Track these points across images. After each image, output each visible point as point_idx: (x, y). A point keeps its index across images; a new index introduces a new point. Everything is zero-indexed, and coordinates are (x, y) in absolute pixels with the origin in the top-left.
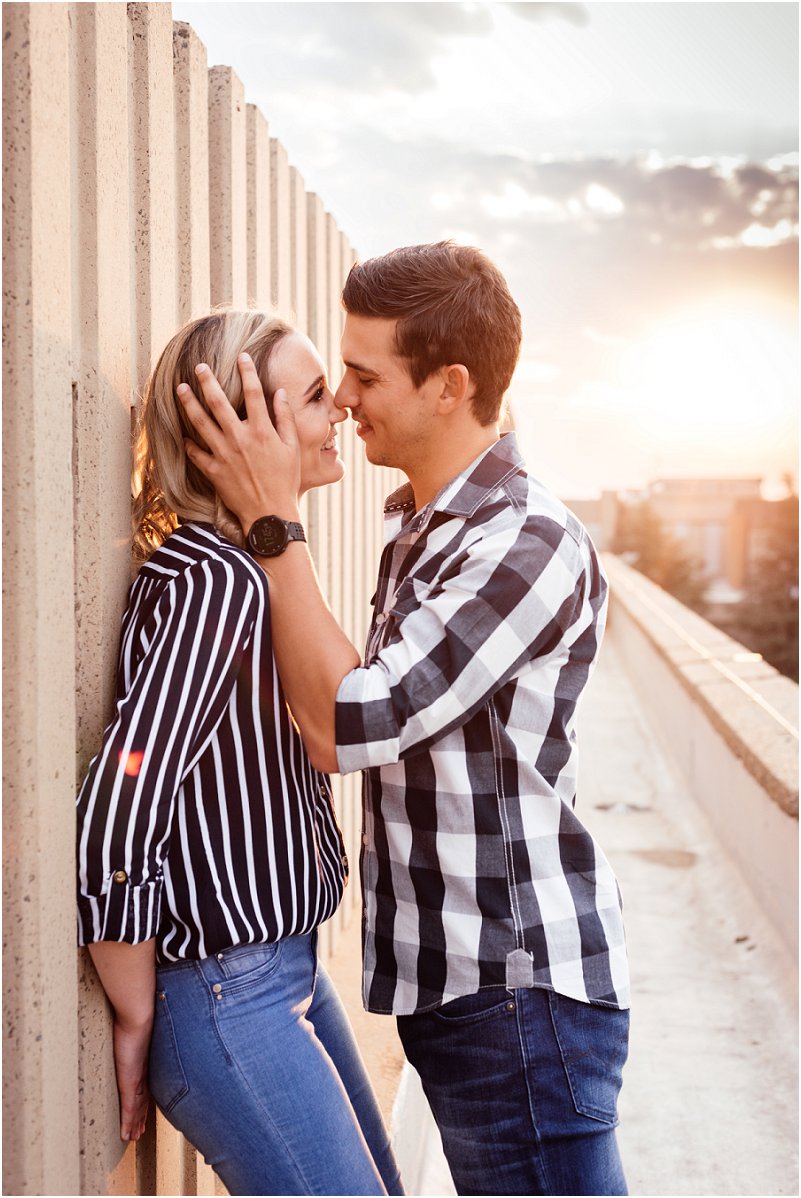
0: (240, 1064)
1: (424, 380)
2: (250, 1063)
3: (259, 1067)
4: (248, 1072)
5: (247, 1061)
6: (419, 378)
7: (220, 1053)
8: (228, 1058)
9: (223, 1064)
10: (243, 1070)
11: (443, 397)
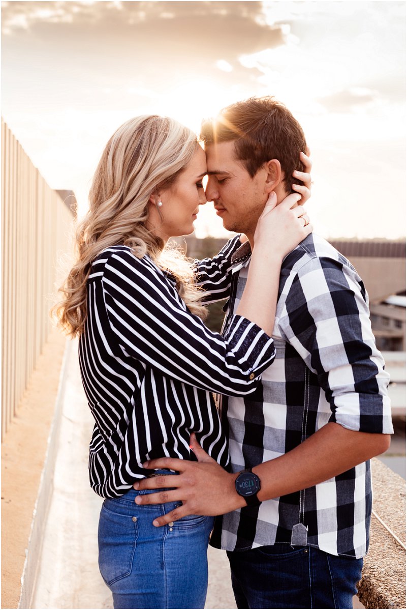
0: (168, 571)
1: (255, 172)
2: (172, 573)
3: (176, 576)
4: (170, 577)
5: (172, 571)
6: (252, 172)
7: (159, 560)
8: (162, 564)
9: (159, 566)
10: (168, 574)
11: (267, 182)
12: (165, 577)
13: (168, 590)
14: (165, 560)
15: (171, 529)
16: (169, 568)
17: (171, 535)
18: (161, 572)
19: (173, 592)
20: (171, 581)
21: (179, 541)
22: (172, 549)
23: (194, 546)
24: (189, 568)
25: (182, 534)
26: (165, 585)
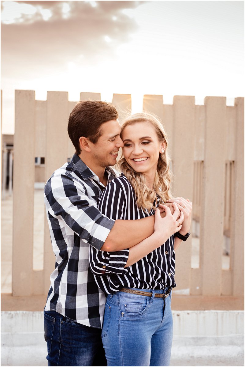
0: (121, 336)
2: (123, 338)
3: (125, 340)
4: (122, 340)
5: (123, 337)
7: (117, 330)
9: (117, 334)
10: (121, 338)
12: (119, 339)
13: (121, 346)
14: (120, 331)
15: (122, 316)
16: (122, 335)
17: (122, 319)
18: (118, 336)
19: (124, 348)
20: (123, 342)
21: (127, 322)
22: (123, 326)
23: (135, 326)
24: (132, 337)
25: (128, 319)
26: (120, 343)
